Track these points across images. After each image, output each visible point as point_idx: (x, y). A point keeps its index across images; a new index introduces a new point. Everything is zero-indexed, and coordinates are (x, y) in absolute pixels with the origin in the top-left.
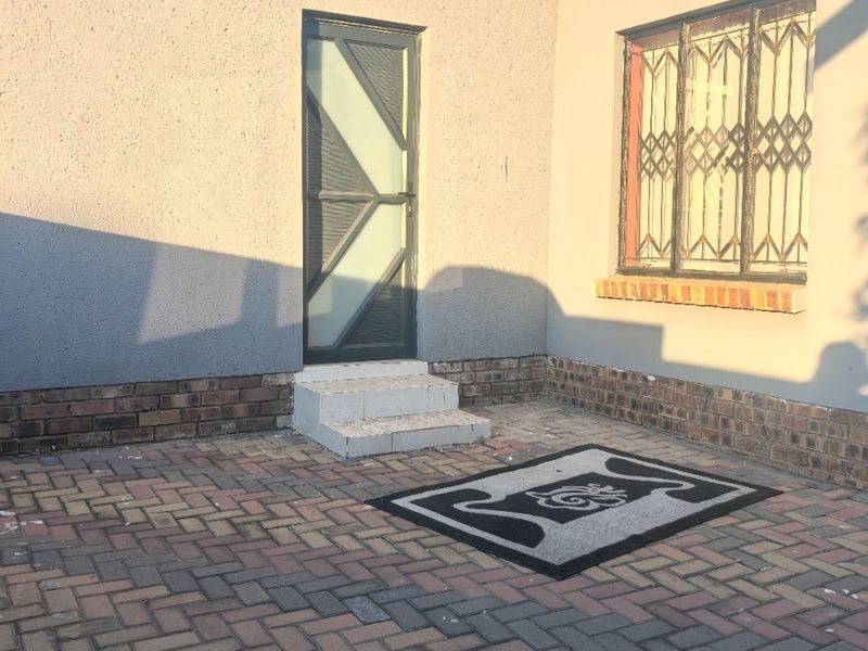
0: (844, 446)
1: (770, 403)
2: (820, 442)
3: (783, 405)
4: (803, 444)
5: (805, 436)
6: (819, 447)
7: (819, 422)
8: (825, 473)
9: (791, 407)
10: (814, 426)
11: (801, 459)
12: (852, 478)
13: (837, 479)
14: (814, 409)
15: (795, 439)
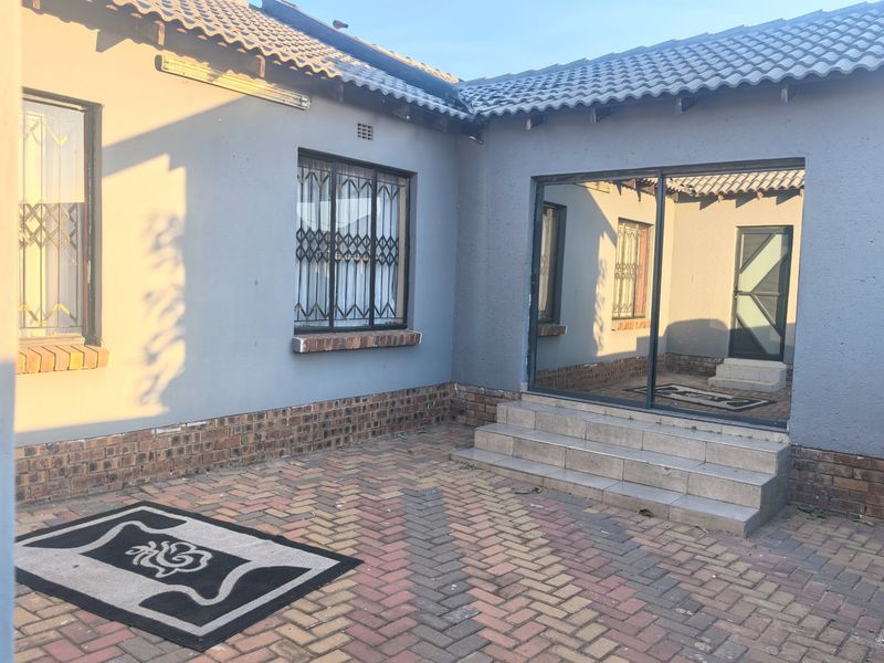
0: (135, 457)
1: (68, 446)
2: (115, 461)
3: (81, 445)
4: (101, 468)
5: (102, 462)
6: (115, 465)
7: (114, 448)
8: (120, 483)
9: (89, 443)
10: (111, 452)
11: (98, 481)
12: (140, 477)
13: (131, 483)
14: (109, 439)
15: (93, 467)
